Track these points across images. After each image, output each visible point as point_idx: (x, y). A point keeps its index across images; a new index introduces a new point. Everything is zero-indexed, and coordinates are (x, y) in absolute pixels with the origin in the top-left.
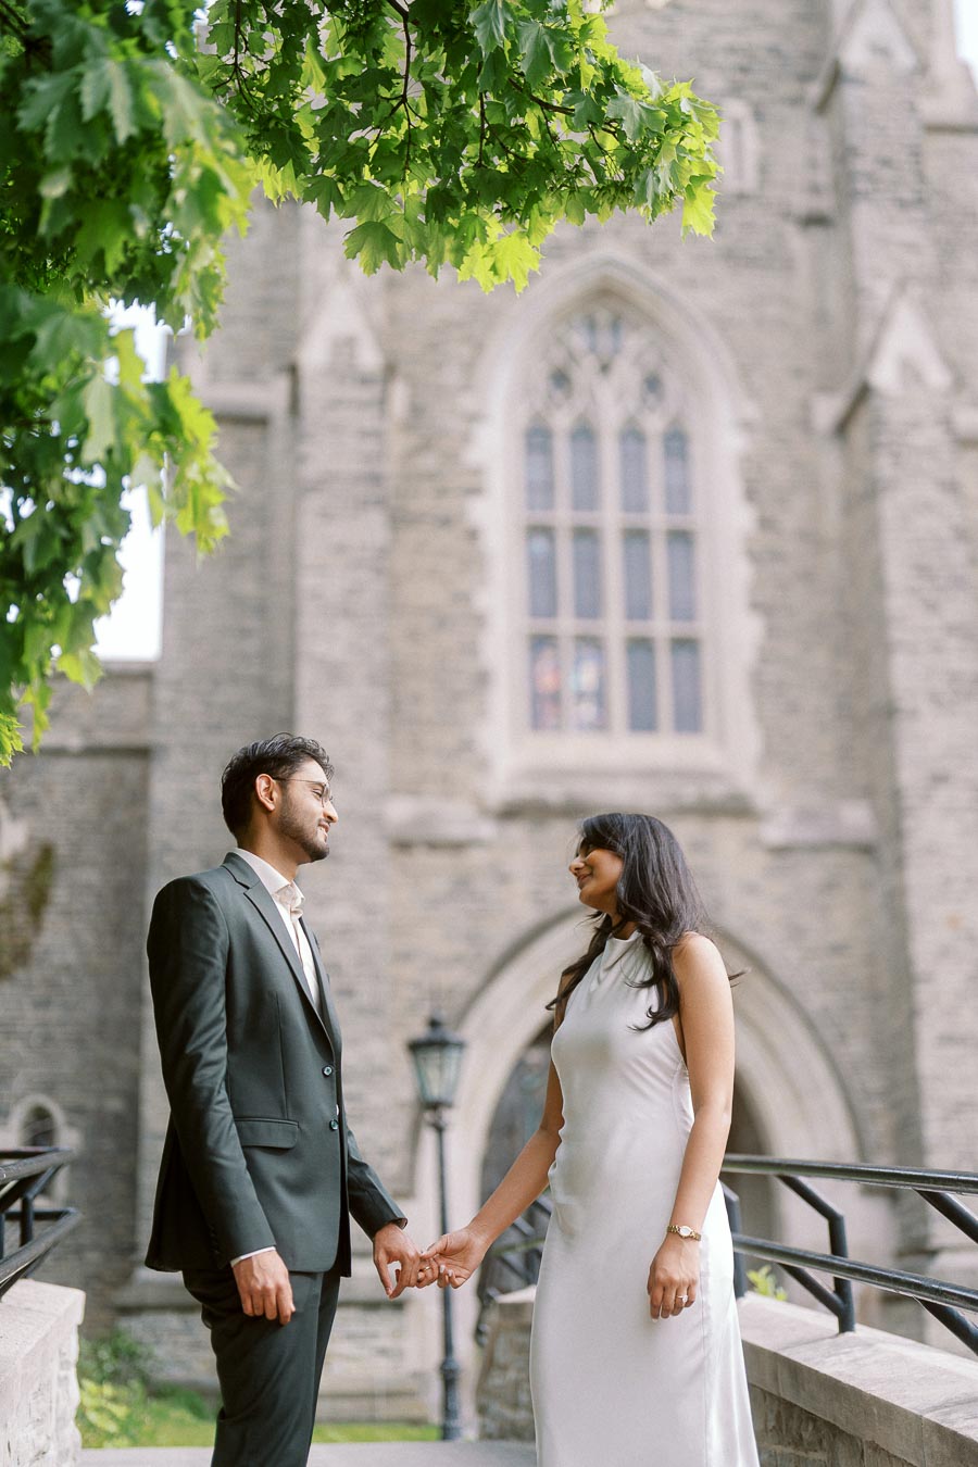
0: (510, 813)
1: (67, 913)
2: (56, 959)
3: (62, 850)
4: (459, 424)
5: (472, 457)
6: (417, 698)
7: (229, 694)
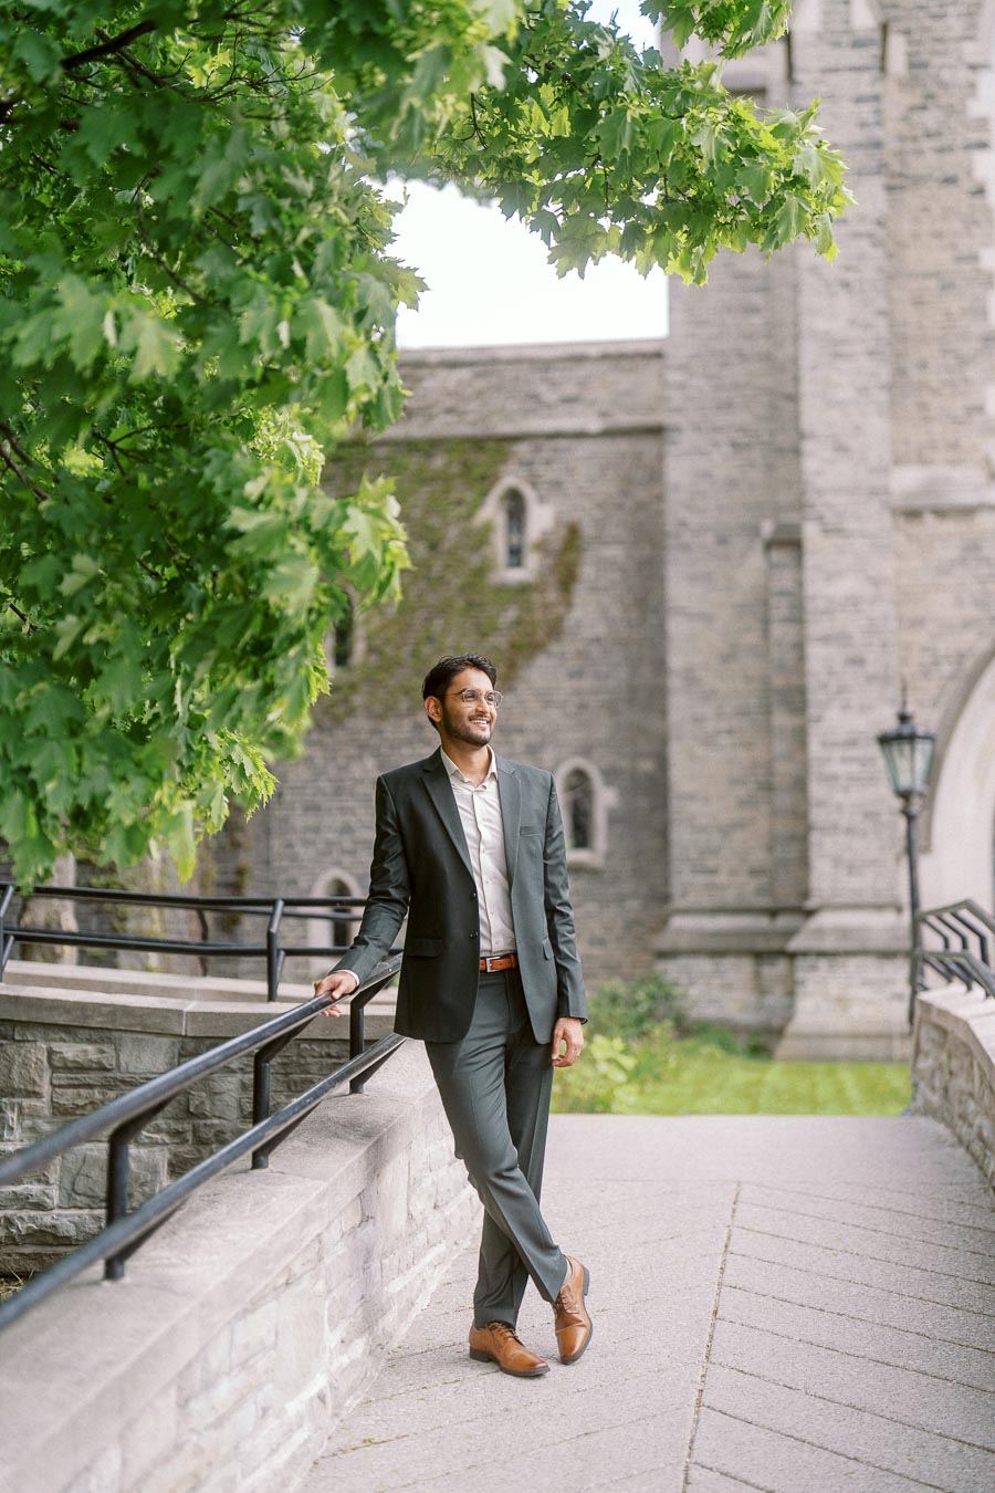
1: (594, 589)
2: (587, 633)
3: (588, 530)
4: (964, 75)
5: (976, 109)
6: (923, 366)
7: (738, 372)
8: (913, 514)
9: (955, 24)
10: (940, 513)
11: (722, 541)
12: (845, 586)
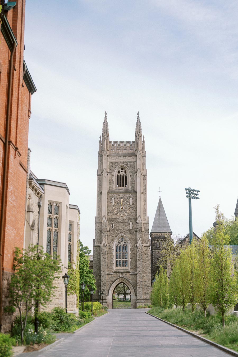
0: (114, 272)
4: (112, 247)
5: (113, 249)
6: (109, 265)
7: (98, 265)
8: (108, 275)
9: (112, 243)
10: (110, 275)
11: (96, 276)
12: (103, 280)
